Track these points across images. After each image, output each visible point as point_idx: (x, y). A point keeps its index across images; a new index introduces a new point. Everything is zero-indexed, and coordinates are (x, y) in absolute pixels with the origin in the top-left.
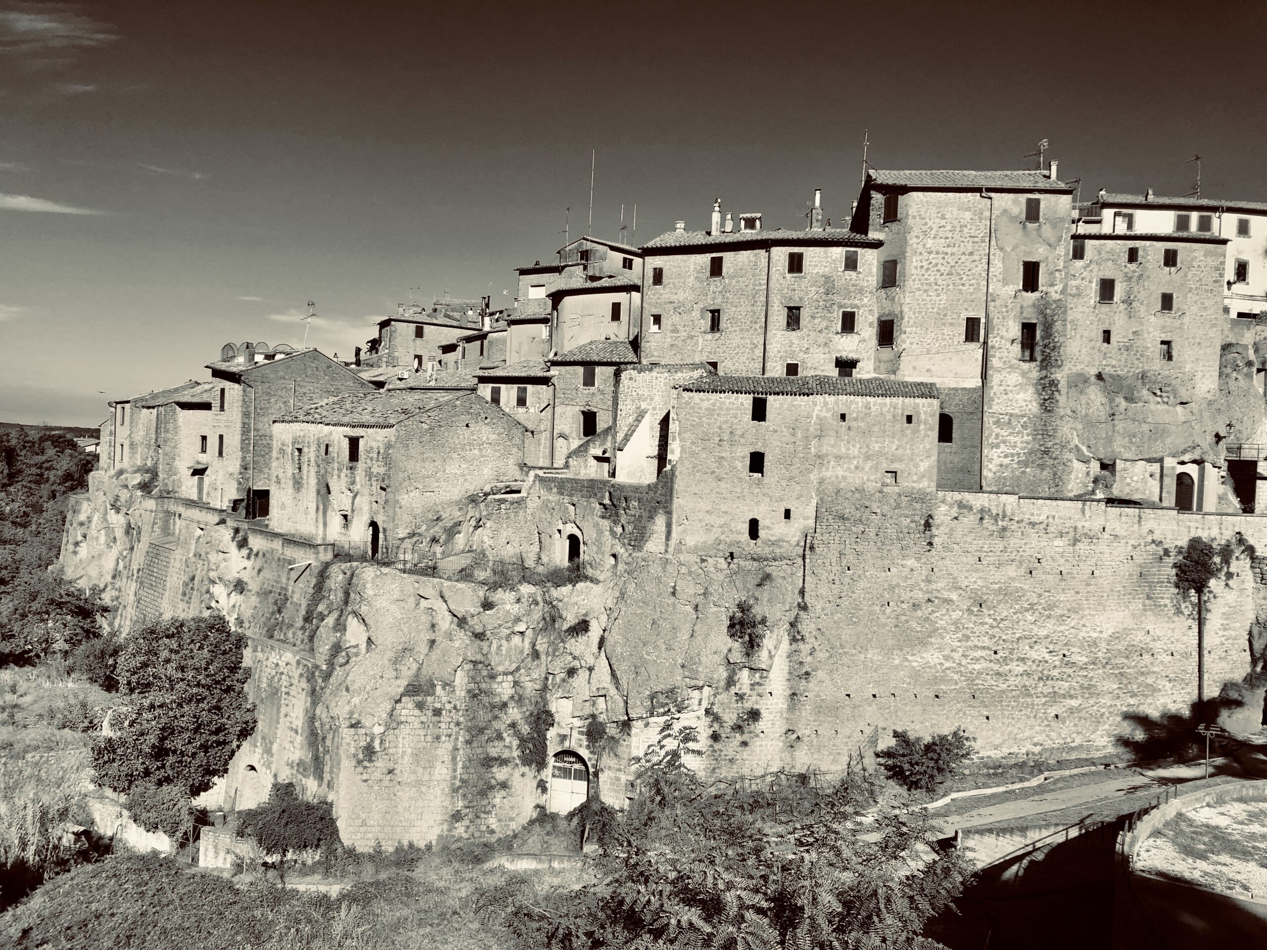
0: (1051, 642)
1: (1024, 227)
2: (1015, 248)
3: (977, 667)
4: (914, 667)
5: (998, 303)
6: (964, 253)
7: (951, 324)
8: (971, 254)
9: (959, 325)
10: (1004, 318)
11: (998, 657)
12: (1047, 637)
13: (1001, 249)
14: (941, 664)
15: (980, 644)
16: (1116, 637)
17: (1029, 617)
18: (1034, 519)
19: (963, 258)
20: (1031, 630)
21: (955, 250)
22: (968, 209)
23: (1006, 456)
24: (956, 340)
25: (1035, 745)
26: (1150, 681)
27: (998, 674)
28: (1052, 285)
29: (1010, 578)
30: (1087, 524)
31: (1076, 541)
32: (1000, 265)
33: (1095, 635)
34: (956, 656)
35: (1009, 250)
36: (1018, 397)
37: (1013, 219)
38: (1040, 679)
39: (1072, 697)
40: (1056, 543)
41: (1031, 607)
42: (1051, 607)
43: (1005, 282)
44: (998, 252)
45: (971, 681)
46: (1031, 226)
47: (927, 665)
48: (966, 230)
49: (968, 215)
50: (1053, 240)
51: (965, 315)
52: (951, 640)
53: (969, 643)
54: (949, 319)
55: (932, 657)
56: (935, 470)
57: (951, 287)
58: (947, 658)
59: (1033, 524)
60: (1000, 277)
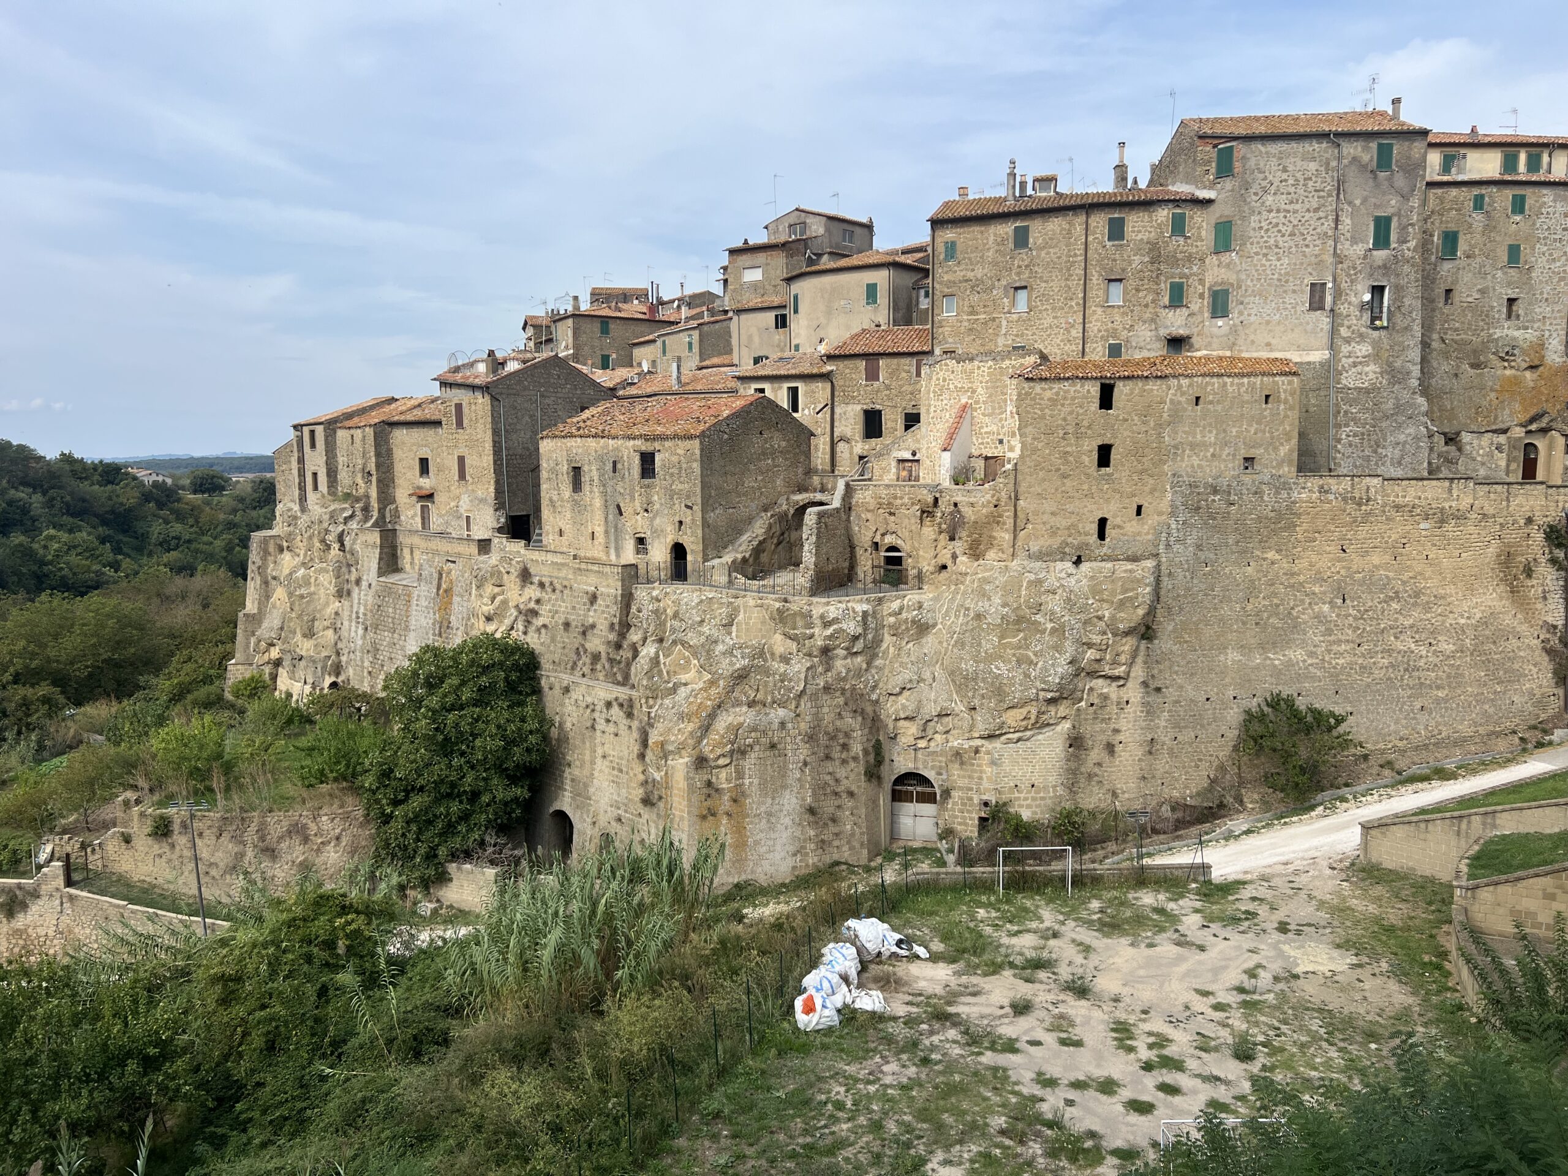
0: (1417, 632)
1: (1375, 177)
2: (1365, 200)
3: (1341, 661)
4: (1275, 666)
5: (1345, 266)
6: (1308, 210)
7: (1294, 291)
8: (1316, 210)
9: (1302, 292)
10: (1352, 282)
11: (1362, 649)
12: (1411, 627)
13: (1350, 203)
14: (1304, 661)
15: (1343, 638)
16: (1484, 623)
17: (1395, 605)
18: (1399, 500)
19: (1308, 215)
20: (1396, 620)
21: (1297, 207)
22: (1313, 159)
23: (1355, 435)
24: (1299, 309)
25: (1401, 739)
26: (1516, 666)
27: (1362, 667)
28: (1405, 242)
29: (1375, 566)
30: (1454, 504)
31: (1442, 521)
32: (1348, 221)
33: (1463, 621)
34: (1319, 650)
35: (1358, 202)
36: (1367, 369)
37: (1363, 167)
38: (1406, 670)
39: (1438, 688)
40: (1422, 526)
41: (1397, 596)
42: (1417, 594)
43: (1354, 241)
44: (1346, 206)
45: (1335, 677)
46: (1382, 175)
47: (1290, 664)
48: (1311, 183)
49: (1313, 166)
50: (1406, 190)
51: (1309, 280)
52: (1315, 636)
53: (1332, 638)
54: (1291, 286)
55: (1297, 654)
56: (1295, 455)
57: (1294, 249)
58: (1311, 654)
59: (1398, 507)
60: (1348, 235)
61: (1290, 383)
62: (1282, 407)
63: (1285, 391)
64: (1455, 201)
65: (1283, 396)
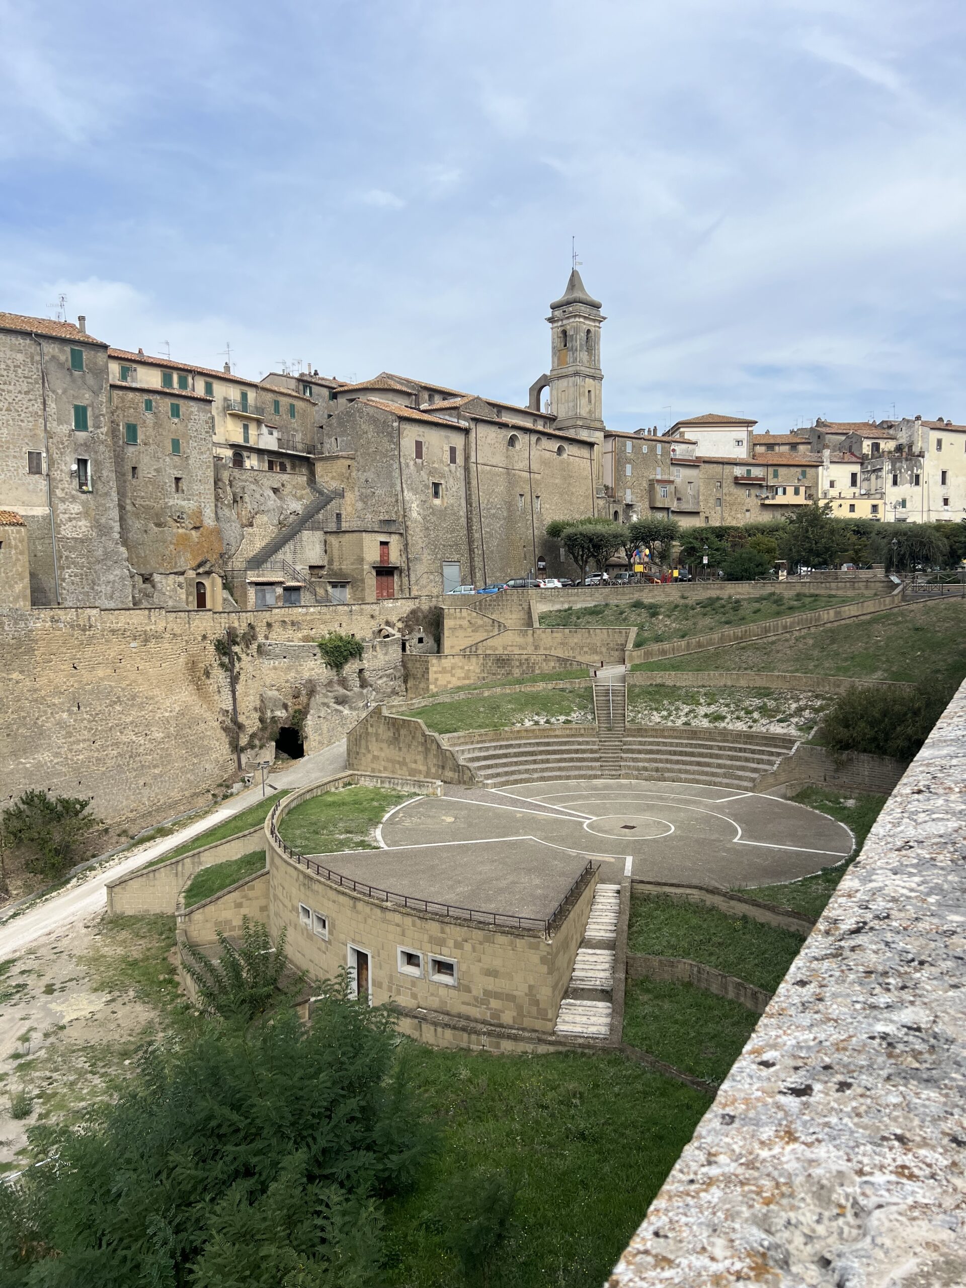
0: (136, 726)
1: (71, 374)
2: (65, 392)
3: (81, 757)
4: (26, 769)
5: (55, 441)
6: (20, 392)
7: (15, 457)
8: (27, 393)
9: (22, 458)
10: (61, 453)
11: (96, 745)
12: (132, 723)
13: (54, 392)
14: (51, 761)
15: (81, 738)
16: (182, 714)
17: (118, 708)
18: (114, 626)
19: (20, 397)
20: (120, 719)
21: (11, 388)
22: (20, 351)
23: (76, 576)
24: (21, 471)
25: (132, 811)
26: (206, 743)
27: (98, 759)
28: (99, 427)
29: (101, 679)
30: (153, 627)
31: (146, 641)
32: (53, 405)
33: (167, 714)
34: (63, 751)
35: (60, 392)
36: (80, 523)
37: (61, 365)
38: (131, 757)
39: (155, 767)
40: (132, 645)
41: (119, 701)
42: (133, 698)
43: (60, 422)
44: (50, 394)
45: (76, 770)
46: (77, 373)
47: (39, 765)
48: (20, 371)
49: (20, 357)
50: (96, 388)
51: (26, 449)
52: (58, 739)
53: (71, 740)
54: (11, 452)
55: (45, 757)
56: (28, 592)
57: (11, 422)
58: (57, 755)
59: (113, 631)
60: (55, 417)
61: (18, 532)
62: (13, 552)
63: (15, 539)
64: (132, 401)
65: (13, 543)
